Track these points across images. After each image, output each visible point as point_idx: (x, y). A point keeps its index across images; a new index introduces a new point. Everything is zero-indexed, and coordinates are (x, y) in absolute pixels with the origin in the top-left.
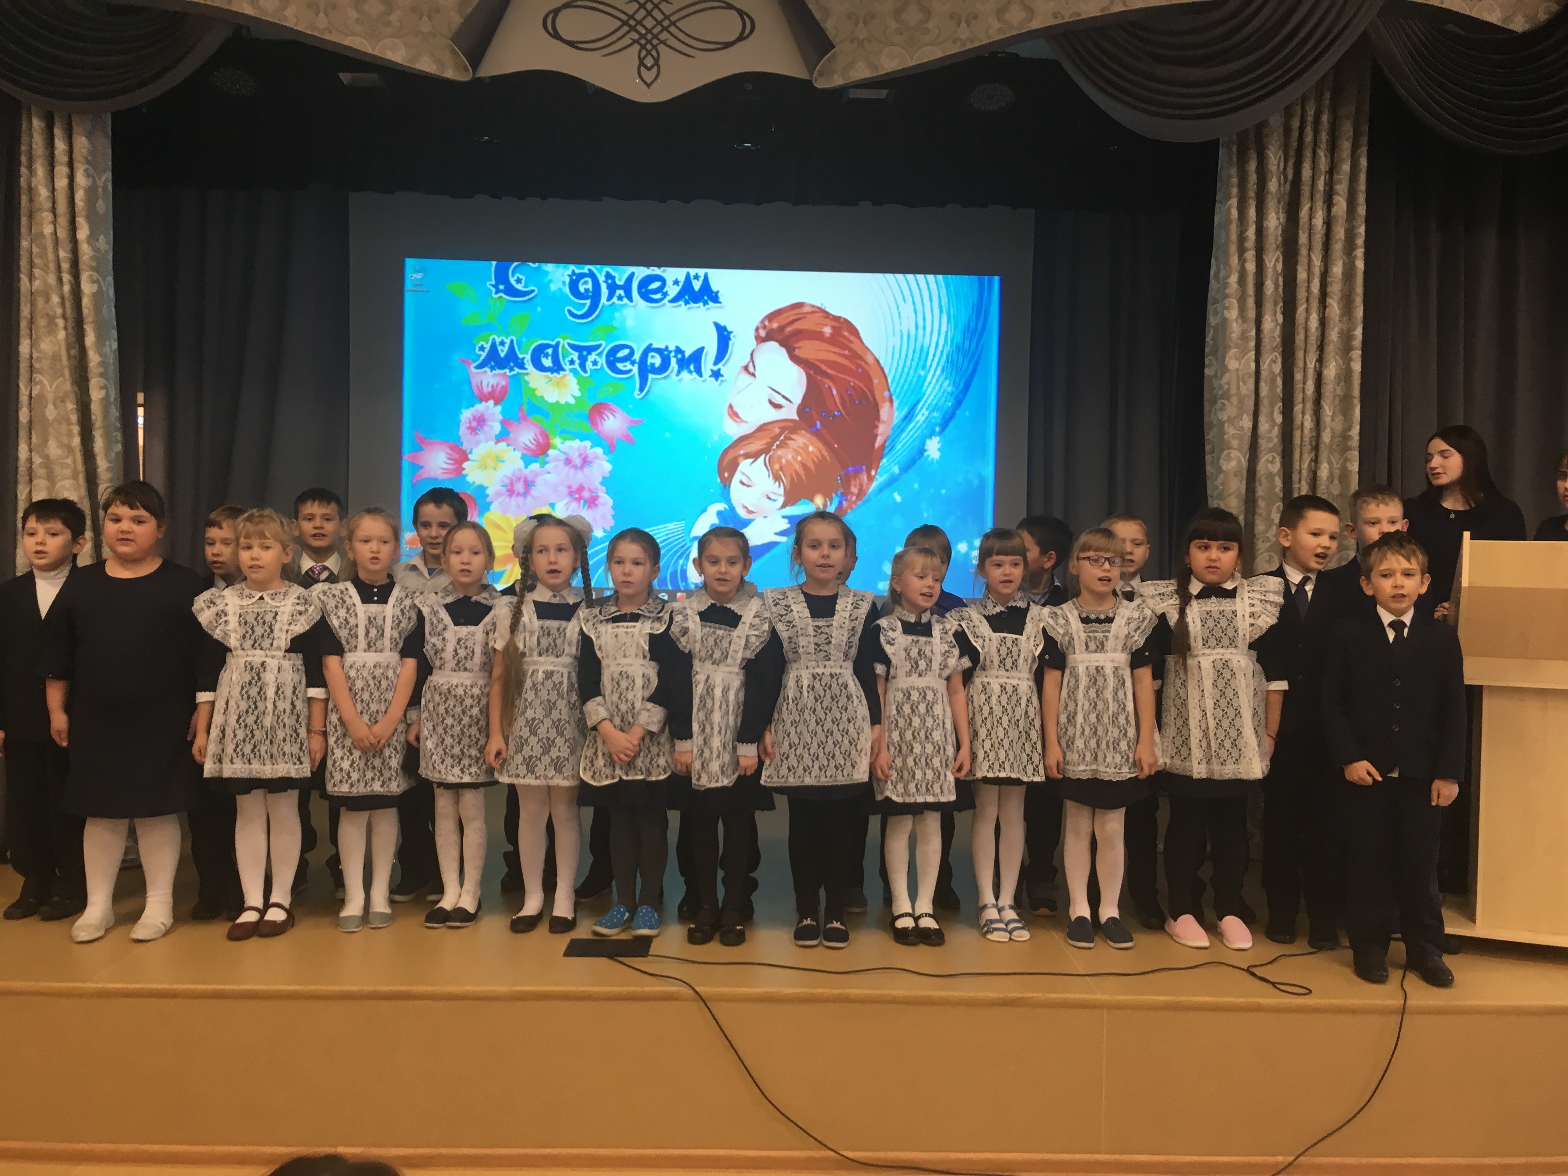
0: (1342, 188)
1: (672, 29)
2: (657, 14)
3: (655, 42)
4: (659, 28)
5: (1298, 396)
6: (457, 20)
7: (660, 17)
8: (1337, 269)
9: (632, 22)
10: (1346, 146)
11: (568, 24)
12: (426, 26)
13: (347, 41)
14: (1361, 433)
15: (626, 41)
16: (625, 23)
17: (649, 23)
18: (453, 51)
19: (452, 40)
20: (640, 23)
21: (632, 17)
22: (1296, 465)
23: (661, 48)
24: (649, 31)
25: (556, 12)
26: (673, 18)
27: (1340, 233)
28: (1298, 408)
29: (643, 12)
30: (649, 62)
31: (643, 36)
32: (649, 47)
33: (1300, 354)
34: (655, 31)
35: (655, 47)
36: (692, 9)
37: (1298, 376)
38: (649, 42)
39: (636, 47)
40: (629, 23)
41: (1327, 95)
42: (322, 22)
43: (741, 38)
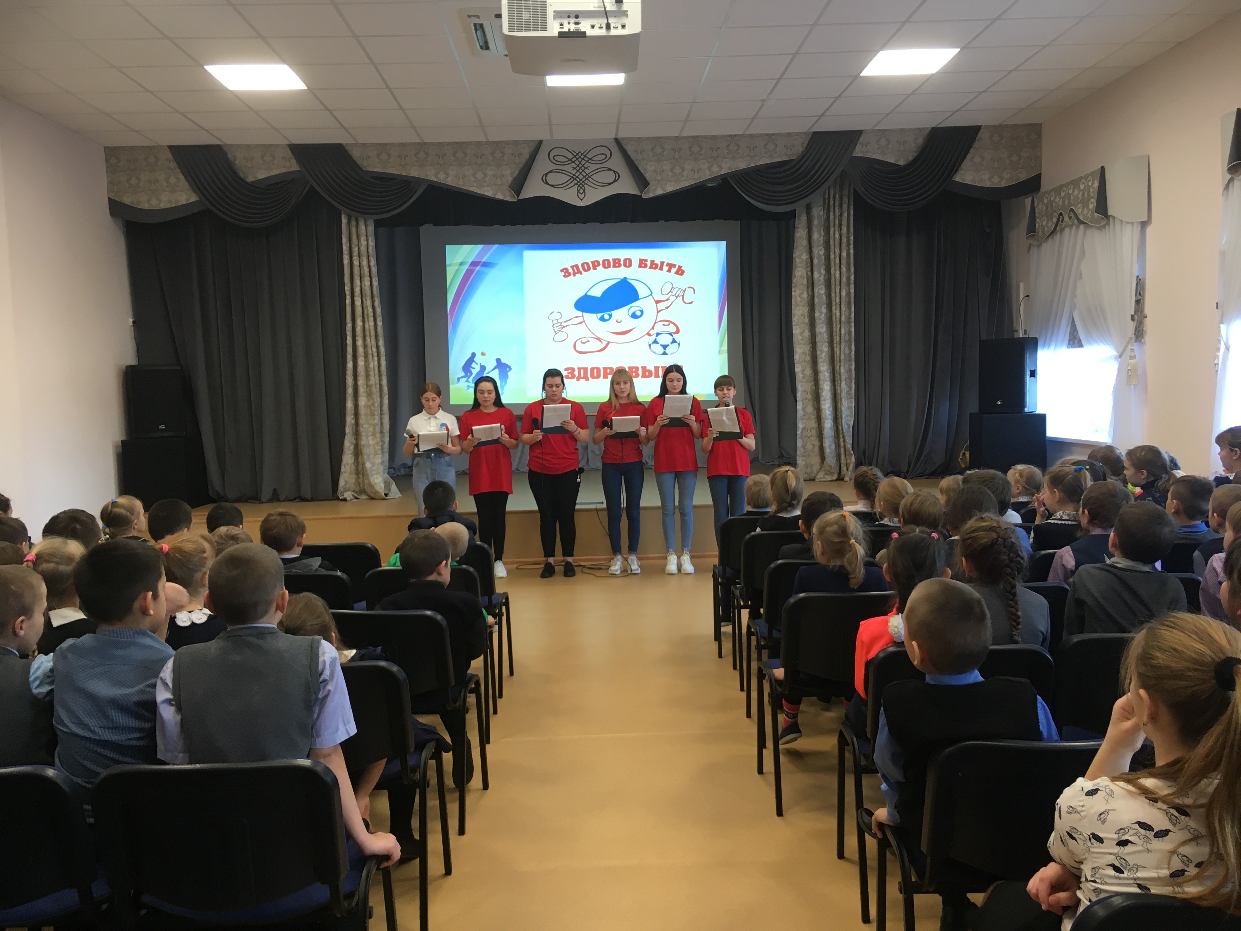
0: (844, 222)
1: (589, 179)
2: (583, 173)
3: (583, 184)
4: (584, 179)
5: (834, 303)
6: (510, 179)
7: (585, 174)
8: (844, 254)
9: (575, 177)
10: (845, 206)
11: (551, 179)
12: (499, 182)
13: (471, 189)
14: (855, 316)
15: (573, 184)
16: (572, 177)
17: (581, 177)
18: (509, 191)
19: (509, 187)
20: (577, 177)
21: (574, 175)
22: (834, 329)
23: (586, 186)
24: (581, 180)
25: (546, 174)
26: (590, 175)
27: (844, 240)
28: (834, 307)
29: (578, 173)
30: (581, 191)
31: (578, 182)
32: (581, 186)
33: (833, 287)
34: (583, 180)
35: (583, 186)
36: (596, 171)
37: (833, 295)
38: (581, 184)
39: (576, 186)
40: (573, 177)
41: (838, 187)
42: (461, 183)
43: (615, 181)
